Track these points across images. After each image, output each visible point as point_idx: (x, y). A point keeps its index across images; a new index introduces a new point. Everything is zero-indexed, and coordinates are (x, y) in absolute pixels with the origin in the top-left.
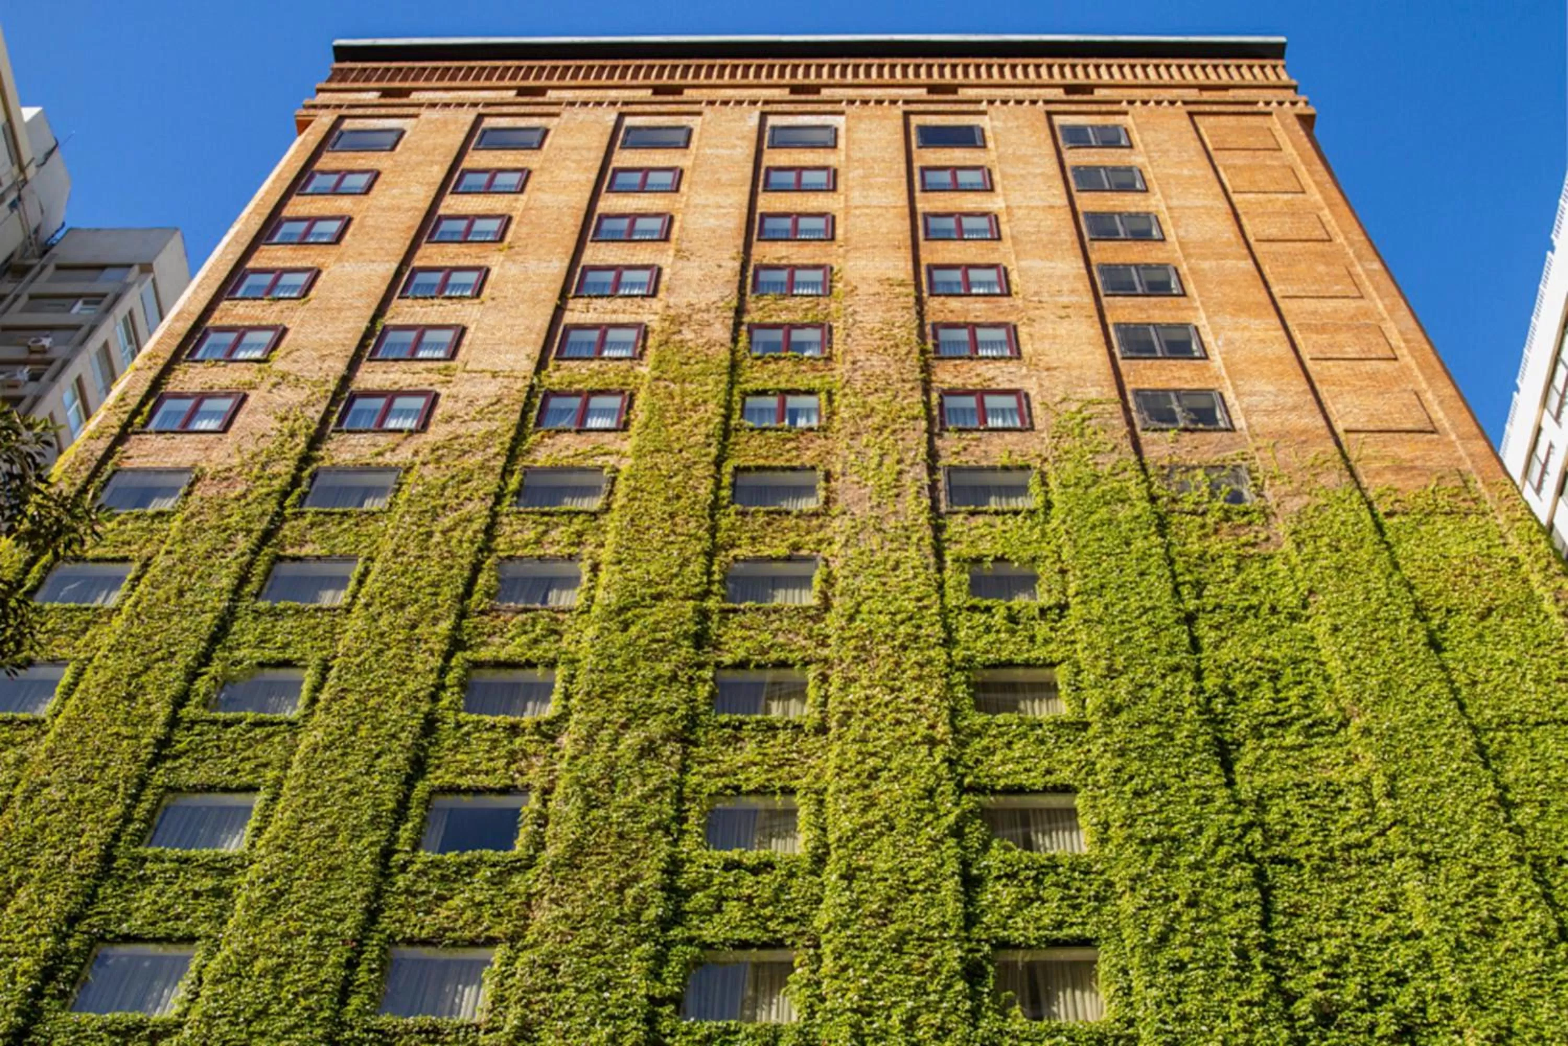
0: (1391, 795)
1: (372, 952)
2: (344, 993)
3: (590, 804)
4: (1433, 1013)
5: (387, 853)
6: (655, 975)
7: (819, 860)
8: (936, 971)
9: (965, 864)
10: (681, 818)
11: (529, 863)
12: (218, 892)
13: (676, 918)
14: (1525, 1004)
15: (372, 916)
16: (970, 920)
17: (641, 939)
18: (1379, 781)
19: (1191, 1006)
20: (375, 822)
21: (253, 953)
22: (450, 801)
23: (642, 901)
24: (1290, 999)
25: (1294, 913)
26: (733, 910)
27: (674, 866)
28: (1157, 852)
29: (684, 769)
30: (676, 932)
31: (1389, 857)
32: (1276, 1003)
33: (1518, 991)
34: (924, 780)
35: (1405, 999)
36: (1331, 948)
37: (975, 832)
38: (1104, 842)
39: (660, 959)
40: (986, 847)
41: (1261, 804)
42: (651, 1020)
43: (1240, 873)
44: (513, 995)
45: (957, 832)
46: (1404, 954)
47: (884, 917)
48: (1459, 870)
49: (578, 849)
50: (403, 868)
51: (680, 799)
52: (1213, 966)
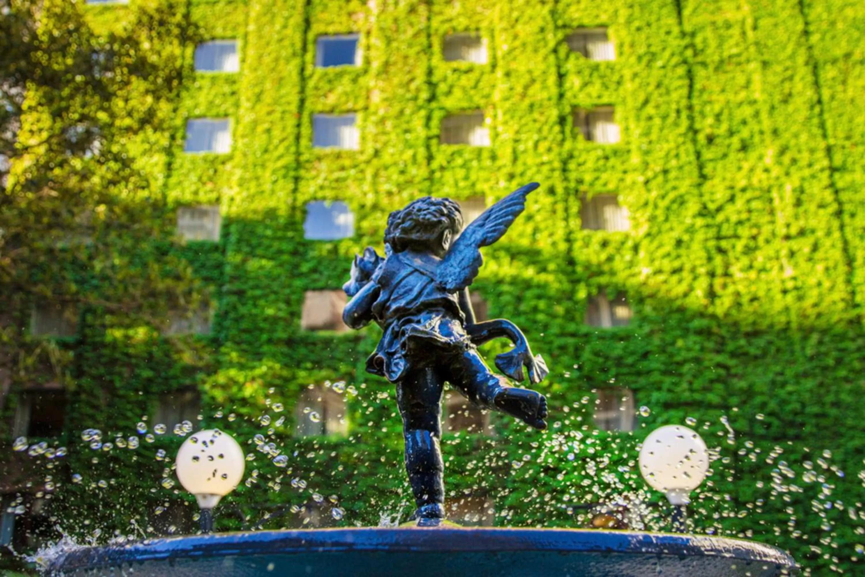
0: (755, 28)
1: (305, 119)
2: (298, 138)
3: (389, 41)
4: (757, 139)
5: (302, 70)
6: (427, 125)
7: (494, 66)
8: (546, 122)
9: (559, 67)
10: (430, 46)
11: (366, 72)
12: (233, 93)
13: (432, 98)
14: (796, 136)
15: (302, 102)
16: (561, 96)
17: (420, 108)
18: (749, 22)
19: (654, 137)
20: (294, 54)
21: (255, 123)
22: (324, 38)
23: (418, 90)
24: (696, 132)
25: (703, 90)
26: (457, 93)
27: (430, 72)
28: (645, 60)
29: (429, 19)
30: (434, 105)
31: (748, 61)
32: (690, 135)
33: (794, 129)
34: (540, 23)
35: (745, 133)
36: (717, 108)
37: (563, 50)
38: (621, 54)
39: (429, 118)
40: (567, 57)
41: (693, 35)
42: (428, 147)
43: (681, 71)
44: (370, 137)
45: (555, 51)
46: (747, 111)
47: (524, 95)
48: (779, 69)
49: (387, 64)
50: (311, 76)
51: (429, 36)
52: (664, 118)
